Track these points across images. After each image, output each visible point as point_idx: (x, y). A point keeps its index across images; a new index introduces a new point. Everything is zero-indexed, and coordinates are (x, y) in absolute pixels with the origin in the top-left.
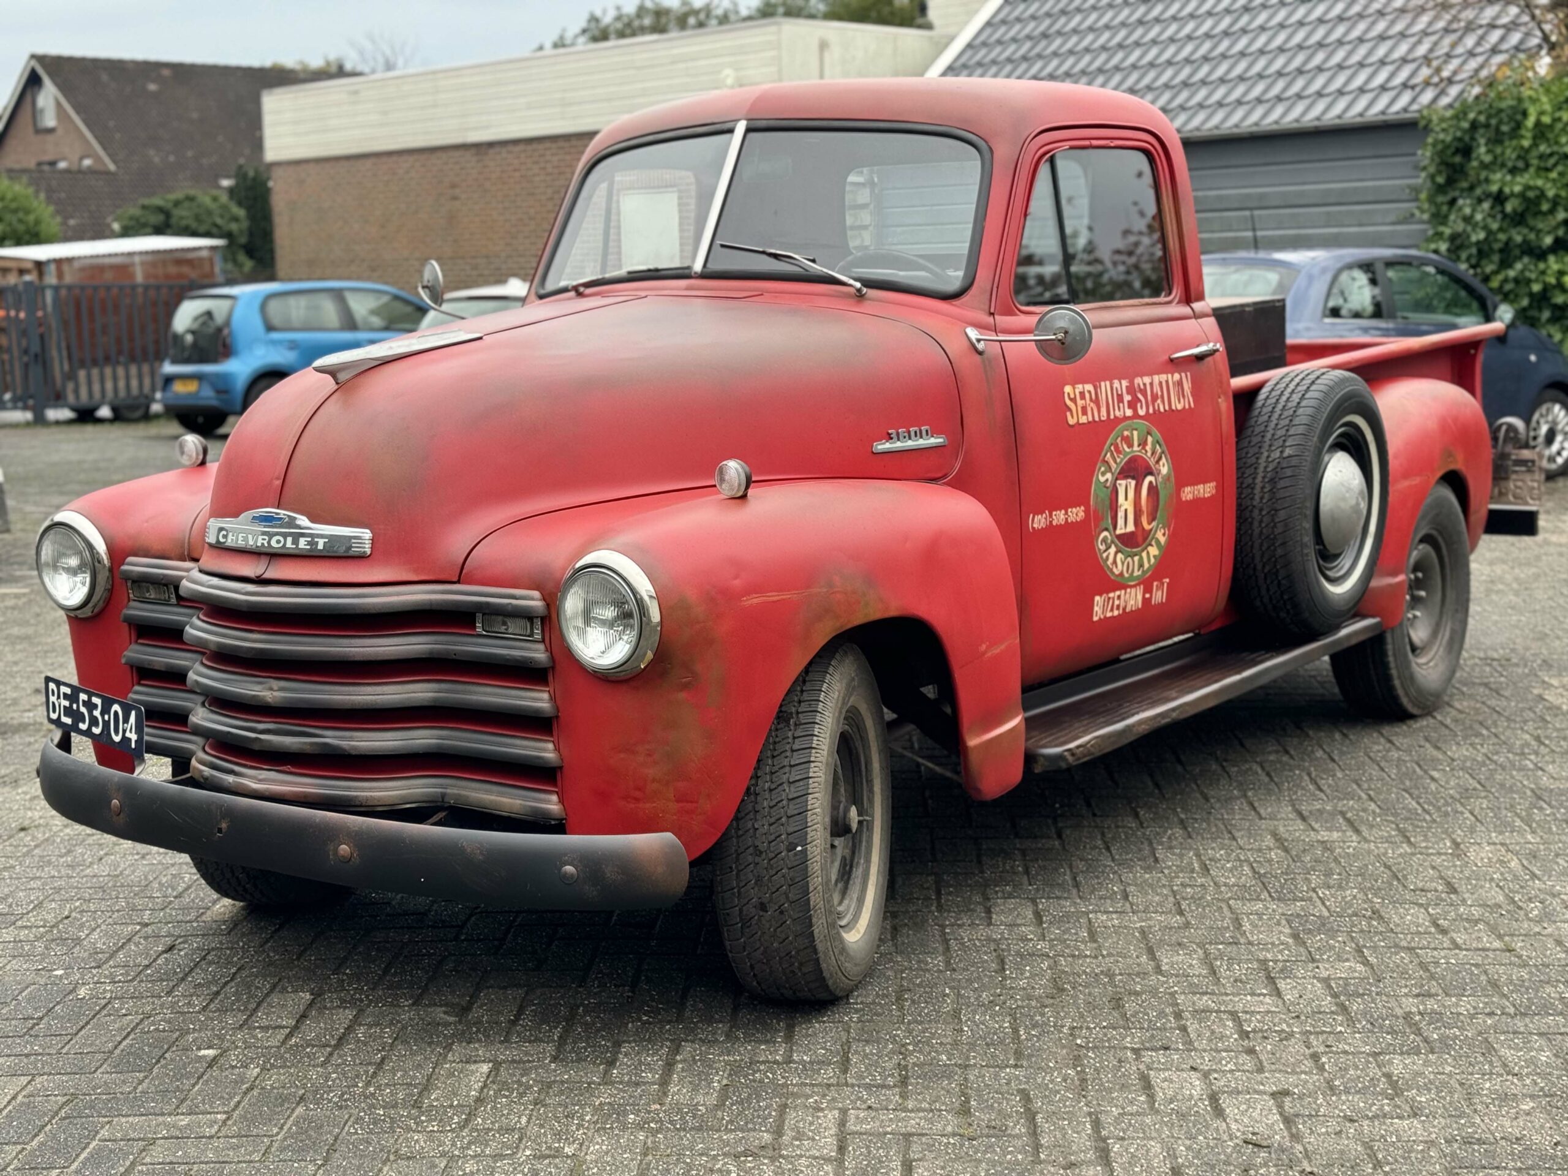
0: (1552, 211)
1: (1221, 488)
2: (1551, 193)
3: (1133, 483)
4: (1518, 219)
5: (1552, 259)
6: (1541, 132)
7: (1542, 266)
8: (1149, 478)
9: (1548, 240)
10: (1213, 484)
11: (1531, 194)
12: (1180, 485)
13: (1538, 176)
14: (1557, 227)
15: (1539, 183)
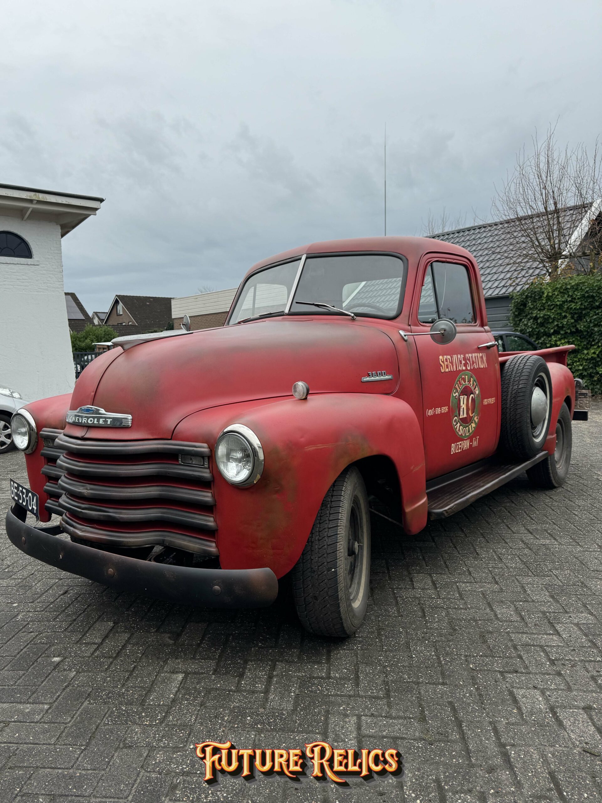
0: (553, 322)
1: (497, 400)
2: (552, 317)
3: (466, 397)
4: (542, 325)
5: (553, 337)
6: (548, 298)
7: (550, 339)
8: (472, 395)
9: (552, 331)
10: (494, 398)
11: (546, 317)
12: (483, 399)
13: (548, 312)
14: (554, 327)
15: (549, 313)
